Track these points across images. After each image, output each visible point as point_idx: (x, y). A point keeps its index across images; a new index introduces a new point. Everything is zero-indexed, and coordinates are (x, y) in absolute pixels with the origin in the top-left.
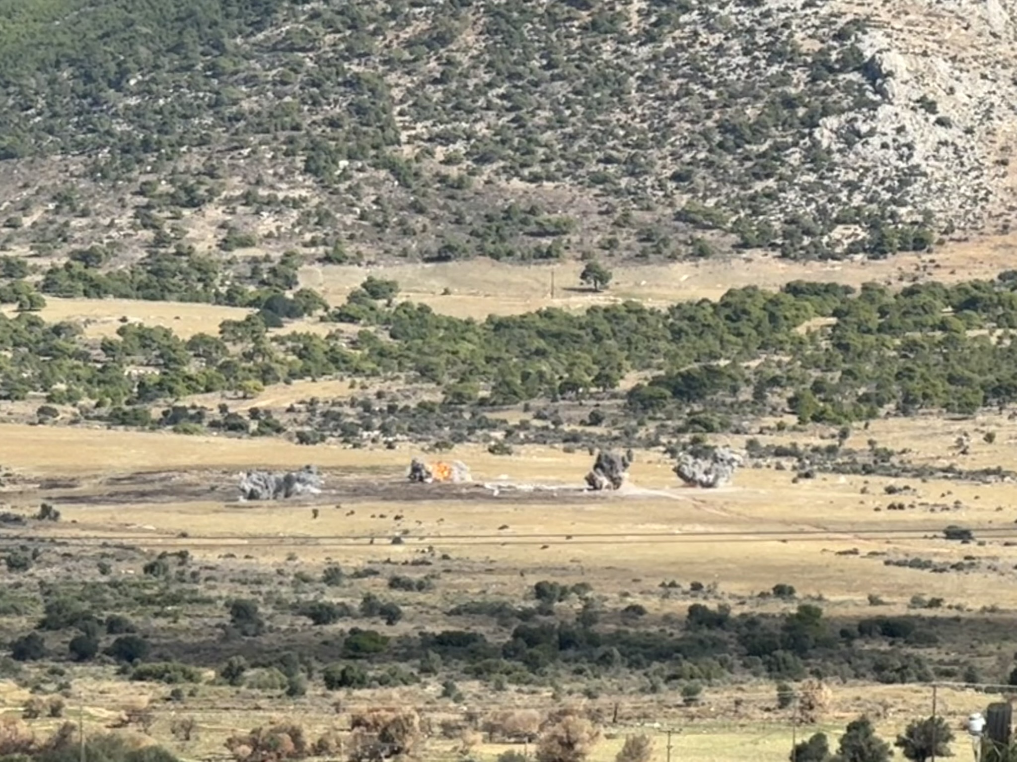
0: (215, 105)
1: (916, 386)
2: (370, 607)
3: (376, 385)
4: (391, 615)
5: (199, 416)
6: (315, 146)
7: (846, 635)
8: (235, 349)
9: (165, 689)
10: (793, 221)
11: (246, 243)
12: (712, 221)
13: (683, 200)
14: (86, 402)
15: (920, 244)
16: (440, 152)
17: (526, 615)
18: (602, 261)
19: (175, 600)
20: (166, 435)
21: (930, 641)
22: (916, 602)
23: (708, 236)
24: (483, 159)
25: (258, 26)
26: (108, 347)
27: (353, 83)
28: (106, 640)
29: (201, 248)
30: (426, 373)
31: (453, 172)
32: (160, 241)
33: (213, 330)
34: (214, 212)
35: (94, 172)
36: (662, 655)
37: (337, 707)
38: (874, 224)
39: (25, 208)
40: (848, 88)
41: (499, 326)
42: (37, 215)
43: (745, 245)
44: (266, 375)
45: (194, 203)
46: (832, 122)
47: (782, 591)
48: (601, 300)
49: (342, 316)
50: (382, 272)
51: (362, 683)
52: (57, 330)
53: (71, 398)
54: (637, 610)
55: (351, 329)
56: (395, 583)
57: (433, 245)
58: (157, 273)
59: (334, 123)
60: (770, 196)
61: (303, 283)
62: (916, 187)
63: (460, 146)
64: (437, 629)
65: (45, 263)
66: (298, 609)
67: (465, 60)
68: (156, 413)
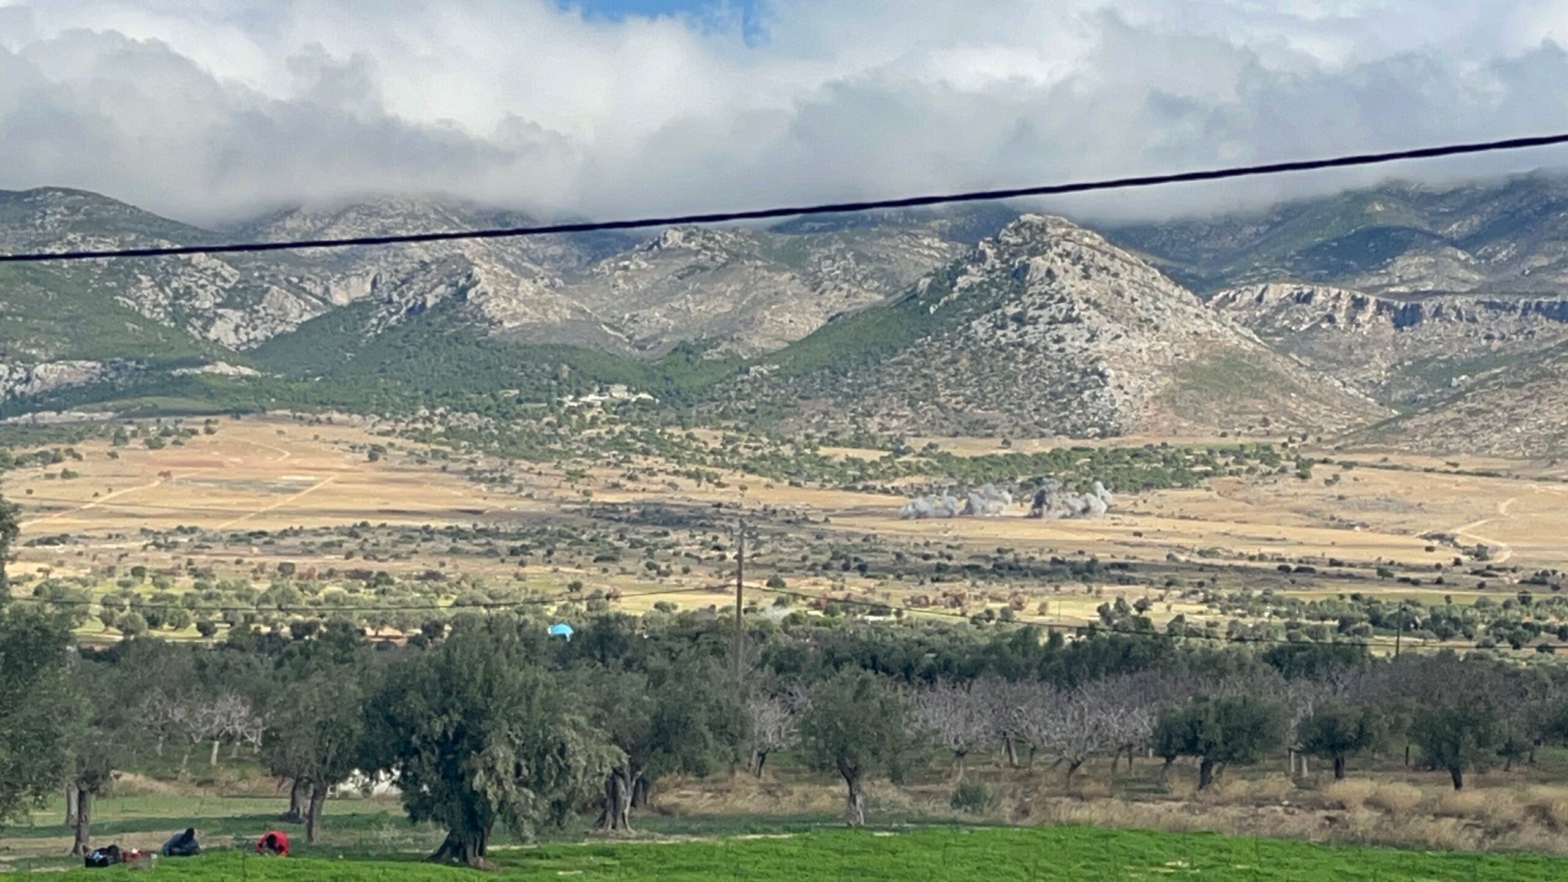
0: (878, 383)
1: (1119, 483)
2: (942, 555)
3: (934, 479)
4: (949, 558)
5: (874, 488)
6: (911, 397)
7: (1106, 568)
8: (885, 466)
9: (878, 582)
10: (1074, 425)
11: (888, 429)
12: (1046, 425)
13: (1037, 418)
14: (836, 483)
15: (1117, 434)
16: (954, 400)
17: (995, 559)
18: (1009, 438)
19: (875, 551)
20: (864, 495)
21: (1134, 571)
22: (1127, 557)
23: (1045, 430)
24: (968, 403)
25: (892, 356)
26: (842, 464)
27: (925, 376)
28: (854, 565)
29: (872, 431)
30: (951, 475)
31: (959, 407)
32: (859, 428)
33: (877, 459)
34: (877, 419)
35: (836, 405)
36: (1045, 573)
37: (938, 589)
38: (1102, 427)
39: (813, 416)
40: (1094, 381)
41: (975, 459)
42: (817, 419)
43: (1057, 434)
44: (896, 475)
45: (870, 415)
46: (1087, 392)
47: (1081, 553)
48: (1009, 451)
49: (921, 455)
50: (934, 441)
51: (943, 581)
52: (825, 458)
53: (830, 481)
54: (1032, 558)
55: (923, 460)
56: (949, 547)
57: (951, 431)
58: (858, 439)
59: (918, 389)
60: (1066, 417)
61: (907, 444)
62: (1116, 415)
63: (961, 398)
64: (967, 563)
65: (819, 435)
66: (917, 555)
67: (963, 369)
68: (860, 487)
